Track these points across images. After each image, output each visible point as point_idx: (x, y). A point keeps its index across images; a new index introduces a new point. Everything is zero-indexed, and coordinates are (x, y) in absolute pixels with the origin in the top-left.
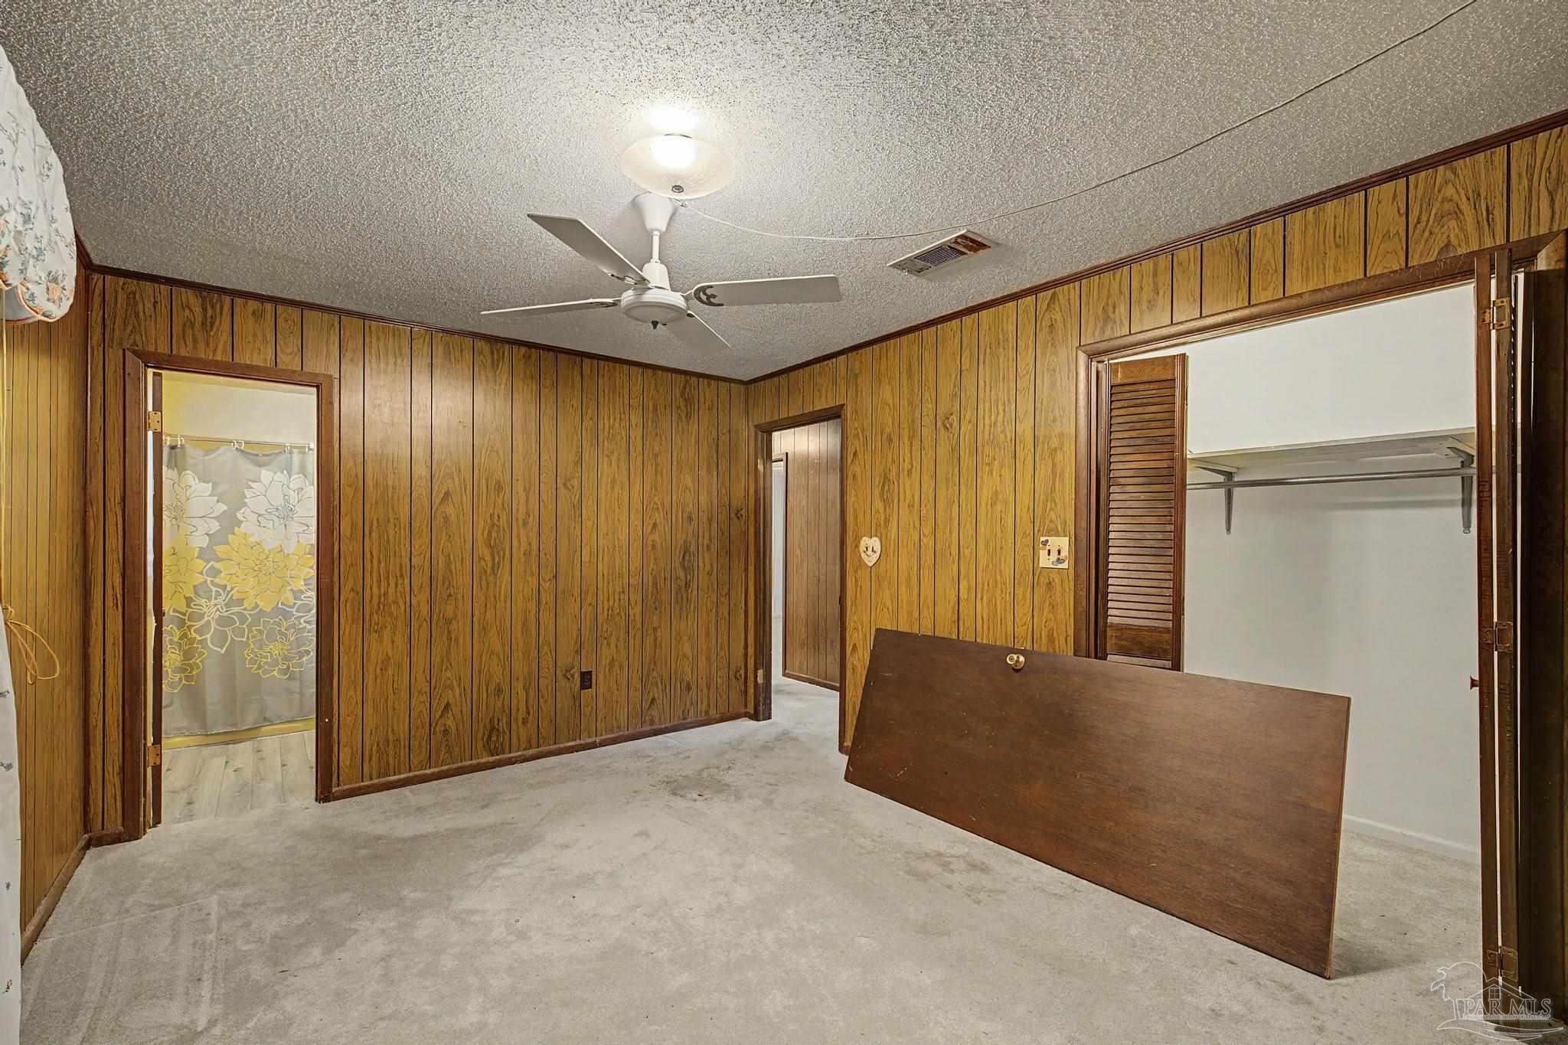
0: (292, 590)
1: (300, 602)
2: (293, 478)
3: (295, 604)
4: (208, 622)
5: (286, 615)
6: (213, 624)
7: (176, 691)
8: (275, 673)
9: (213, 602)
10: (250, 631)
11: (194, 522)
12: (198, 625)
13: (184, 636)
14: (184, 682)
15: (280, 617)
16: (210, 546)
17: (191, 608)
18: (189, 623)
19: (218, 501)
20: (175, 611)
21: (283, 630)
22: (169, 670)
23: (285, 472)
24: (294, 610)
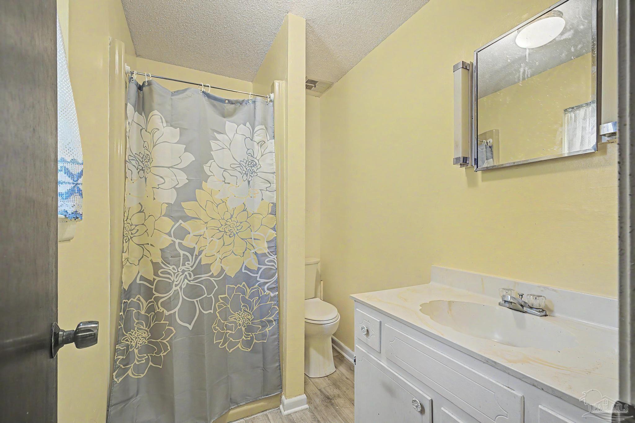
0: (256, 254)
1: (264, 267)
2: (256, 129)
3: (259, 269)
4: (177, 293)
5: (250, 281)
6: (181, 294)
7: (142, 376)
8: (239, 345)
9: (182, 268)
10: (217, 300)
11: (162, 172)
12: (165, 297)
13: (151, 309)
14: (151, 363)
15: (244, 283)
16: (178, 203)
17: (159, 276)
18: (157, 295)
19: (186, 150)
20: (142, 278)
21: (247, 298)
22: (136, 351)
23: (248, 124)
24: (258, 275)
